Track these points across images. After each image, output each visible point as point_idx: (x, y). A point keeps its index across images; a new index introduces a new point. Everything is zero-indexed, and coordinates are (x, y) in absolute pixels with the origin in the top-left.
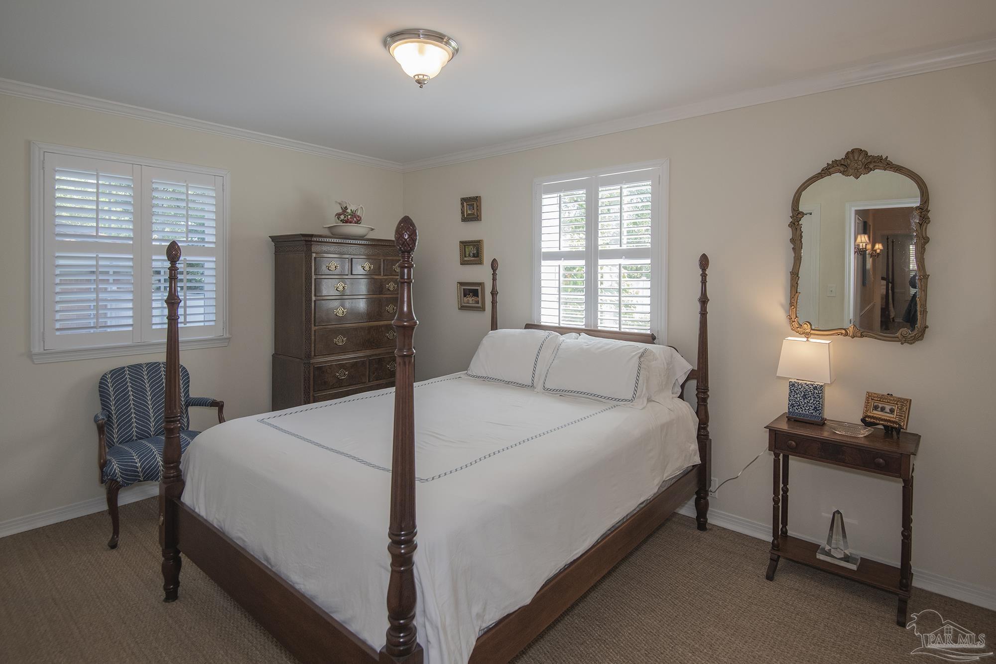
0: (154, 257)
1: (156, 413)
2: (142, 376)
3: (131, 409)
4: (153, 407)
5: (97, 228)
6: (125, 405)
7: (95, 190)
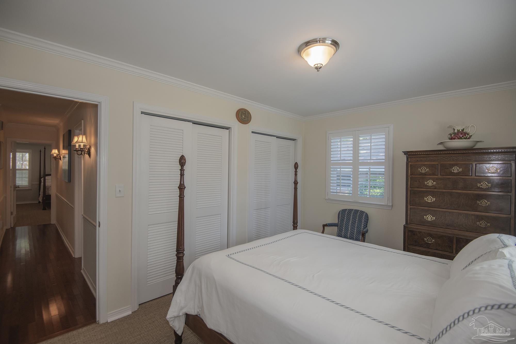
0: (360, 167)
1: (351, 229)
2: (351, 214)
3: (343, 225)
4: (351, 227)
5: (340, 157)
6: (343, 223)
7: (340, 144)
